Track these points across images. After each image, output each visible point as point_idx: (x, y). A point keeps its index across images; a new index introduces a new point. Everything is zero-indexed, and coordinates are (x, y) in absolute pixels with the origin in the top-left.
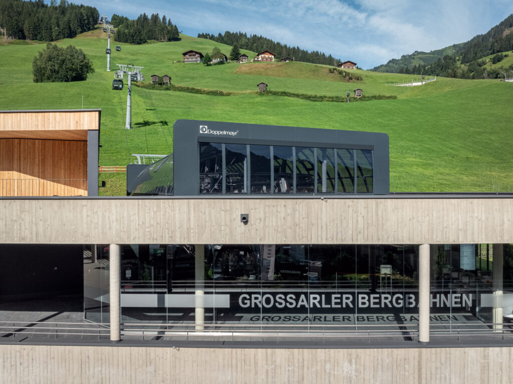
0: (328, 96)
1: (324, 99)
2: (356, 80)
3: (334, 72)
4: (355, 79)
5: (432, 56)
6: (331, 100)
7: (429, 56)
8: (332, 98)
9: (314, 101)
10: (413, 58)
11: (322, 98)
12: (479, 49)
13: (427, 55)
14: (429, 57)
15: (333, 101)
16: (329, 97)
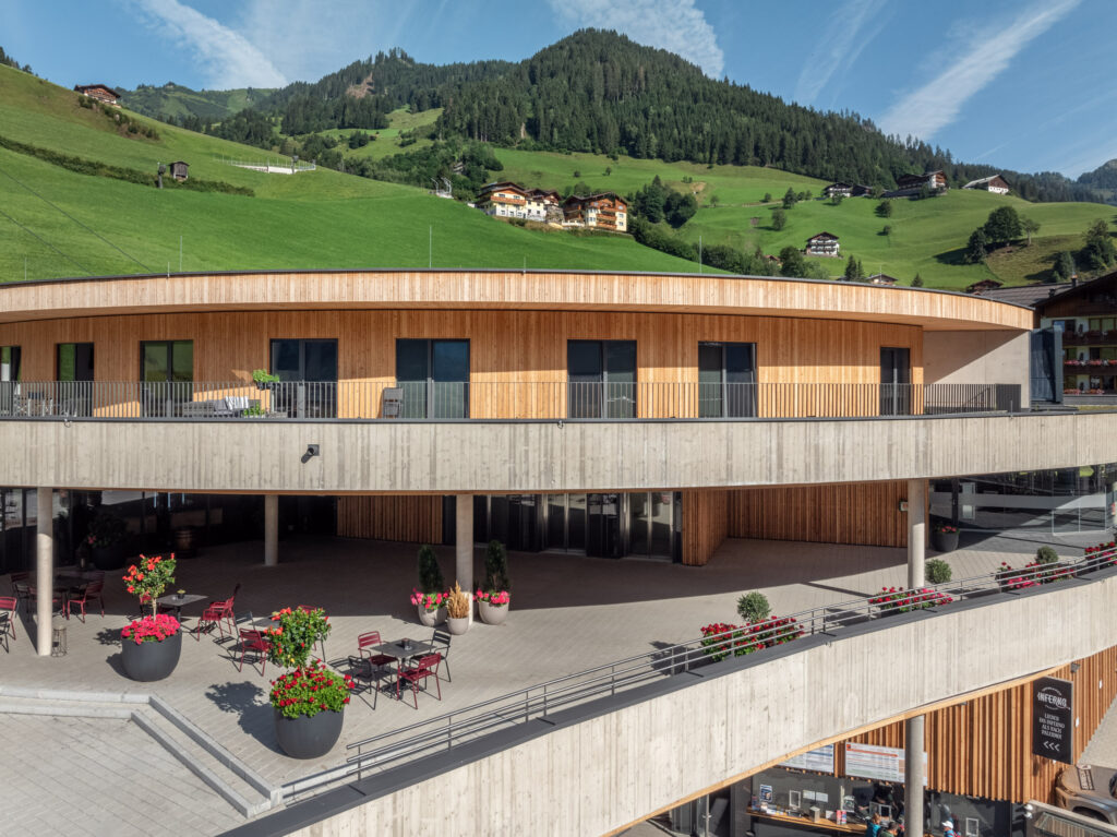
0: (109, 165)
1: (100, 170)
2: (145, 137)
3: (91, 108)
4: (144, 133)
5: (205, 100)
6: (120, 176)
7: (198, 98)
8: (120, 171)
9: (75, 170)
10: (165, 97)
11: (94, 168)
12: (314, 112)
13: (193, 97)
14: (199, 101)
15: (122, 178)
16: (112, 169)
